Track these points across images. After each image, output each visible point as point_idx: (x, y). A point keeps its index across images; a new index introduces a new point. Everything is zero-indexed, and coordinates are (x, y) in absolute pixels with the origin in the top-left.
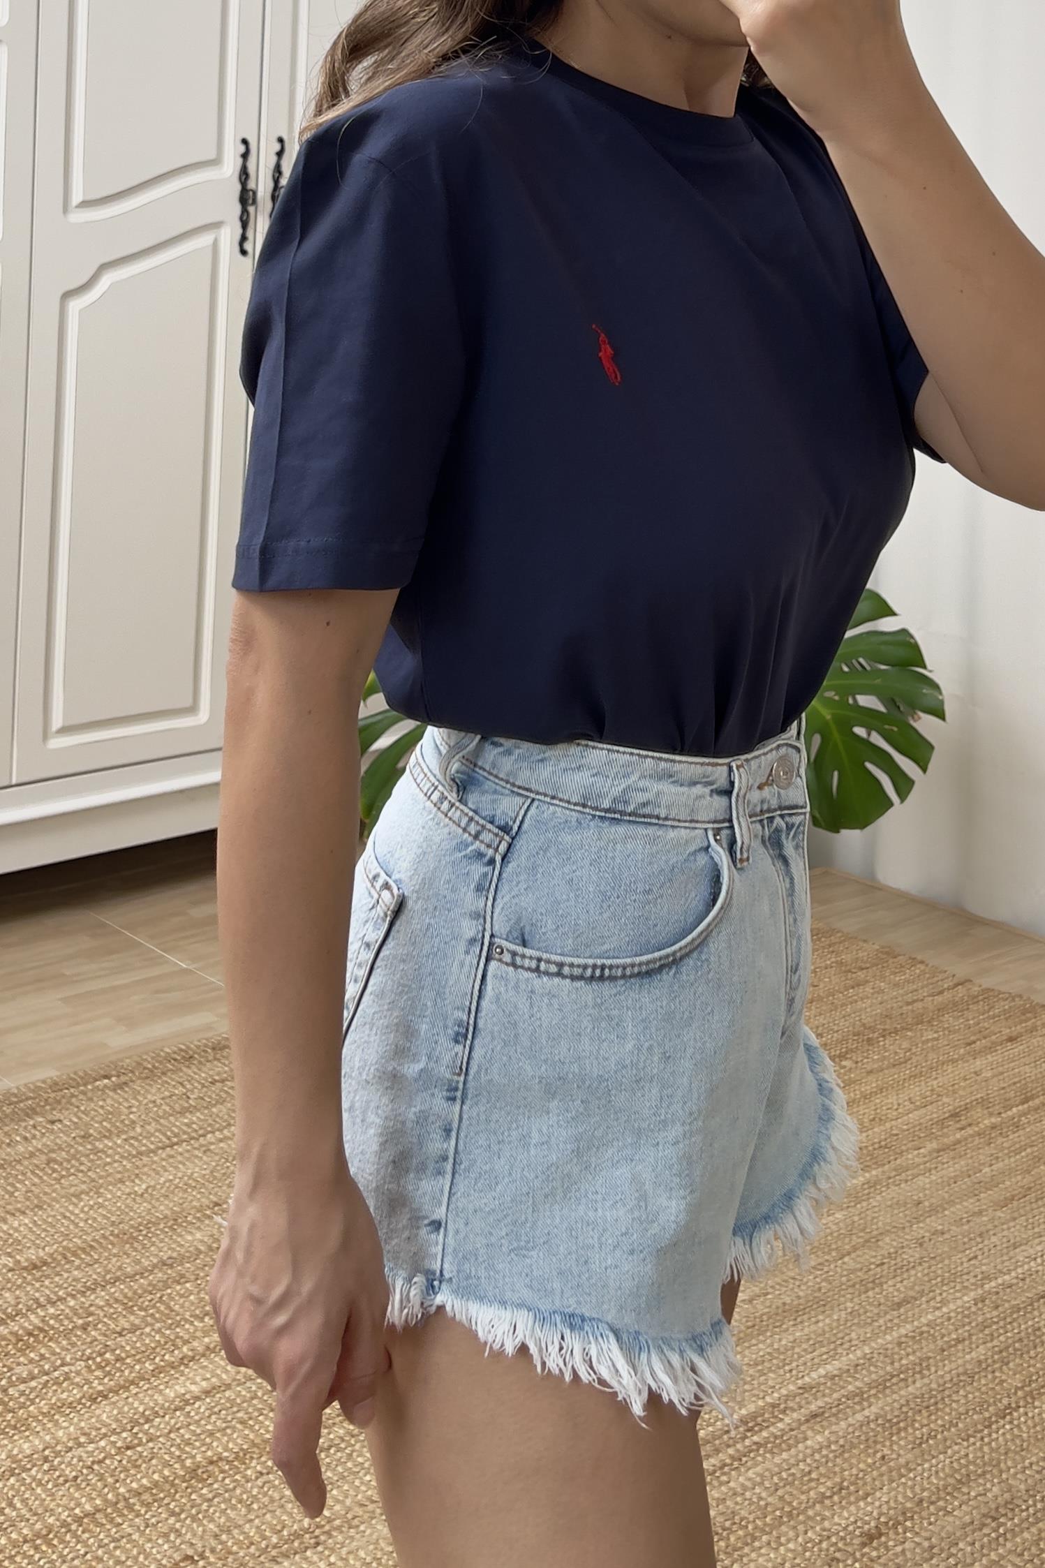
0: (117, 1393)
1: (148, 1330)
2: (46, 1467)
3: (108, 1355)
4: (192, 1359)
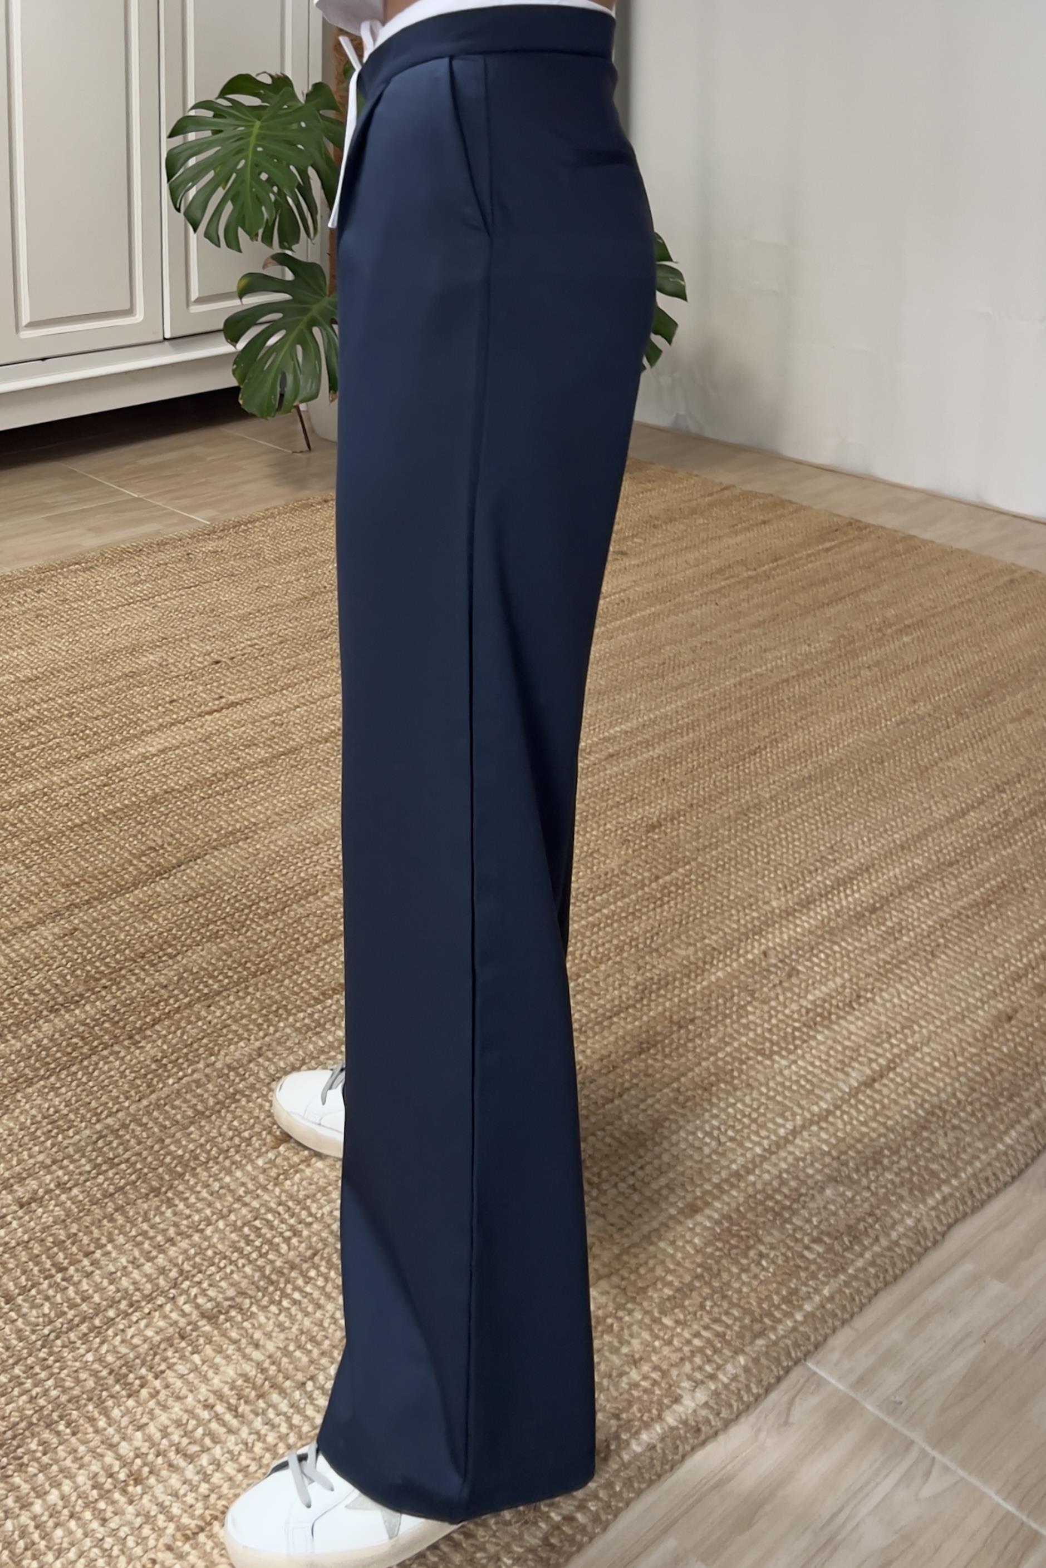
0: (95, 753)
1: (116, 716)
3: (88, 732)
4: (150, 732)
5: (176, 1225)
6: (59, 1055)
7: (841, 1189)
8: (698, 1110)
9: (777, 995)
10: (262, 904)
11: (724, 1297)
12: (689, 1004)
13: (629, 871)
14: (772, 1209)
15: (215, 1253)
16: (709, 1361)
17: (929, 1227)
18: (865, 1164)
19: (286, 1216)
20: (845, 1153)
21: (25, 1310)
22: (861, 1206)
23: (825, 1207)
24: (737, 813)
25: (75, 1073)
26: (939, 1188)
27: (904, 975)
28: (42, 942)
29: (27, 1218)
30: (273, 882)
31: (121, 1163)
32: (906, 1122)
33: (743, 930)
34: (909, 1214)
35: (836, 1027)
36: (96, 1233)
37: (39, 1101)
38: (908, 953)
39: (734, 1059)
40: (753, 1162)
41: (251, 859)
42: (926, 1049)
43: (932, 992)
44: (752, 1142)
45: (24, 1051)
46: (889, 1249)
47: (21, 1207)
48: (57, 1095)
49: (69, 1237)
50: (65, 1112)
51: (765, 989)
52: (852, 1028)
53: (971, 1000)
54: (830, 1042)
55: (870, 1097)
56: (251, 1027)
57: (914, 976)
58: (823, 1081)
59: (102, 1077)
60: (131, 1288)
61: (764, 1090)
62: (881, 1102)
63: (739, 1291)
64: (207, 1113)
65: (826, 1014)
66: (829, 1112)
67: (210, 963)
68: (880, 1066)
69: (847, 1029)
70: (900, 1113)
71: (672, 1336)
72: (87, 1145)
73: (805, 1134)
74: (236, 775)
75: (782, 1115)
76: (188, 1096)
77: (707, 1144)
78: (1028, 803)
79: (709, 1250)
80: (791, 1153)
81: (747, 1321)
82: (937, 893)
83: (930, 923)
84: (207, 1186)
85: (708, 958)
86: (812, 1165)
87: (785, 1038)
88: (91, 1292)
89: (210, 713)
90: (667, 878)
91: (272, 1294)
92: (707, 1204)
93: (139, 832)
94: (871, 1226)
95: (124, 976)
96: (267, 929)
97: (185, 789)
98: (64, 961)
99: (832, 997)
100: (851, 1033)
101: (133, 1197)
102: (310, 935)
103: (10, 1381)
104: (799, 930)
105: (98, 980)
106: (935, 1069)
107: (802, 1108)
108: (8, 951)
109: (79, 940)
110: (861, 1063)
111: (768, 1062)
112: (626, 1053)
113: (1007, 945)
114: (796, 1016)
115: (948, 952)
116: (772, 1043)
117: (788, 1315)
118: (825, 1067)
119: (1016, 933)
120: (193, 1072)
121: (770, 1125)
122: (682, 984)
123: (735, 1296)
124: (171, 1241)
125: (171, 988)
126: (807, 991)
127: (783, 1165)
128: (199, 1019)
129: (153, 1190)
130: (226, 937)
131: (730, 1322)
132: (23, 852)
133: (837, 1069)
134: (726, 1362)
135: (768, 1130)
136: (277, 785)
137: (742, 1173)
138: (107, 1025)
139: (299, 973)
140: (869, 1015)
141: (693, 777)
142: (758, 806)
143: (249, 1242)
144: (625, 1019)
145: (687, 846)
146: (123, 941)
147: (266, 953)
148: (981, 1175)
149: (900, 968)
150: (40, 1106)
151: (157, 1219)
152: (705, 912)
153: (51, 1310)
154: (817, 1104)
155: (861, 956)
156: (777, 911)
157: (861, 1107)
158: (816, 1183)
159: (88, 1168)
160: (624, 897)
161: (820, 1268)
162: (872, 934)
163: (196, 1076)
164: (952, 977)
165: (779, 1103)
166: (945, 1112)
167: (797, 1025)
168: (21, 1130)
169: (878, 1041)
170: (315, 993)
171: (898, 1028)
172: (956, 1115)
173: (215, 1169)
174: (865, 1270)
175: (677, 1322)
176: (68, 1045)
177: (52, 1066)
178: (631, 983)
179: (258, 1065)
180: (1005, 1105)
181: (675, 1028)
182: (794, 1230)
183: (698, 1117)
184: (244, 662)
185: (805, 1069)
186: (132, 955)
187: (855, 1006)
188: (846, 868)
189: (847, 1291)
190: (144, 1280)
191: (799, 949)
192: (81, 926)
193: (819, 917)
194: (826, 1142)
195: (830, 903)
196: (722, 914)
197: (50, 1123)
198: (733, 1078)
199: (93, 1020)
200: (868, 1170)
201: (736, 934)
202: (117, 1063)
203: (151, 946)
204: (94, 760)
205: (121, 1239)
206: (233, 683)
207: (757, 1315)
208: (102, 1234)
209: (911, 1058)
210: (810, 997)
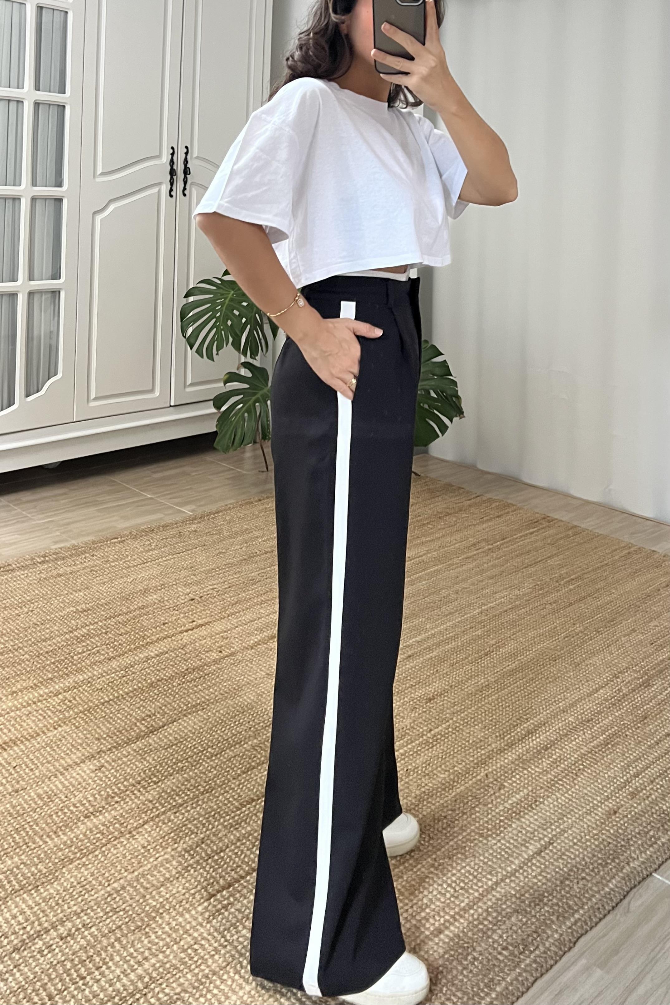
0: (119, 657)
1: (133, 633)
3: (116, 643)
4: (151, 643)
5: (149, 949)
7: (520, 917)
8: (445, 872)
9: (492, 800)
10: (209, 750)
11: (453, 985)
12: (445, 807)
13: (415, 727)
14: (482, 930)
15: (171, 966)
17: (567, 939)
18: (534, 901)
19: (213, 942)
20: (523, 895)
22: (530, 927)
23: (511, 929)
24: (477, 691)
25: (97, 856)
26: (573, 915)
27: (561, 787)
28: (83, 774)
29: (64, 946)
30: (216, 736)
31: (120, 911)
32: (557, 876)
33: (475, 761)
34: (556, 931)
35: (523, 820)
36: (104, 955)
37: (75, 874)
38: (564, 774)
39: (468, 840)
40: (473, 901)
41: (205, 722)
42: (570, 832)
43: (575, 798)
44: (473, 889)
45: (69, 842)
46: (545, 952)
47: (62, 939)
48: (87, 869)
49: (88, 958)
50: (91, 879)
51: (486, 797)
52: (531, 820)
53: (595, 802)
54: (519, 828)
55: (538, 861)
56: (199, 825)
57: (565, 788)
58: (513, 852)
61: (482, 858)
62: (544, 864)
63: (462, 981)
64: (171, 879)
65: (518, 812)
66: (516, 871)
67: (178, 787)
68: (545, 842)
69: (528, 820)
70: (554, 870)
72: (102, 900)
73: (503, 884)
74: (199, 670)
75: (490, 873)
76: (161, 869)
77: (449, 892)
78: (631, 685)
80: (494, 896)
81: (465, 999)
83: (576, 756)
84: (169, 924)
85: (456, 779)
86: (505, 903)
87: (495, 827)
88: (98, 992)
89: (187, 631)
90: (437, 730)
91: (202, 990)
92: (447, 928)
93: (141, 706)
94: (535, 939)
95: (128, 795)
96: (211, 765)
97: (170, 678)
98: (95, 786)
99: (522, 802)
100: (531, 823)
101: (125, 932)
102: (235, 769)
104: (506, 761)
105: (113, 797)
106: (575, 844)
107: (502, 868)
108: (63, 780)
109: (104, 773)
110: (535, 841)
111: (485, 841)
113: (616, 769)
114: (502, 813)
115: (585, 773)
116: (488, 830)
117: (487, 994)
119: (621, 761)
120: (165, 853)
122: (441, 795)
123: (460, 983)
124: (146, 959)
125: (154, 802)
126: (509, 798)
127: (490, 903)
128: (169, 821)
129: (138, 927)
130: (188, 770)
132: (75, 718)
133: (522, 845)
135: (482, 882)
136: (222, 676)
137: (467, 908)
139: (227, 792)
140: (541, 812)
142: (488, 686)
143: (191, 958)
145: (448, 711)
146: (129, 773)
147: (210, 780)
148: (597, 906)
149: (558, 784)
150: (76, 876)
151: (139, 946)
152: (456, 751)
154: (510, 866)
155: (538, 776)
156: (495, 750)
157: (534, 868)
158: (507, 914)
159: (101, 914)
160: (412, 742)
161: (506, 965)
162: (545, 763)
163: (166, 856)
164: (586, 788)
165: (490, 866)
166: (578, 869)
167: (502, 818)
168: (64, 891)
169: (545, 827)
170: (237, 804)
171: (556, 820)
172: (583, 870)
173: (174, 914)
174: (531, 965)
176: (94, 839)
177: (85, 851)
178: (413, 795)
179: (202, 848)
180: (610, 864)
182: (493, 942)
183: (444, 875)
184: (208, 600)
185: (505, 845)
186: (134, 782)
187: (534, 806)
188: (533, 724)
189: (520, 979)
190: (129, 983)
191: (506, 772)
192: (106, 764)
193: (517, 753)
194: (513, 888)
195: (524, 745)
196: (465, 752)
197: (82, 887)
198: (466, 851)
199: (109, 822)
200: (535, 905)
201: (472, 764)
202: (122, 849)
203: (144, 776)
204: (118, 661)
205: (117, 958)
206: (201, 612)
207: (471, 995)
208: (107, 956)
209: (562, 837)
210: (510, 802)
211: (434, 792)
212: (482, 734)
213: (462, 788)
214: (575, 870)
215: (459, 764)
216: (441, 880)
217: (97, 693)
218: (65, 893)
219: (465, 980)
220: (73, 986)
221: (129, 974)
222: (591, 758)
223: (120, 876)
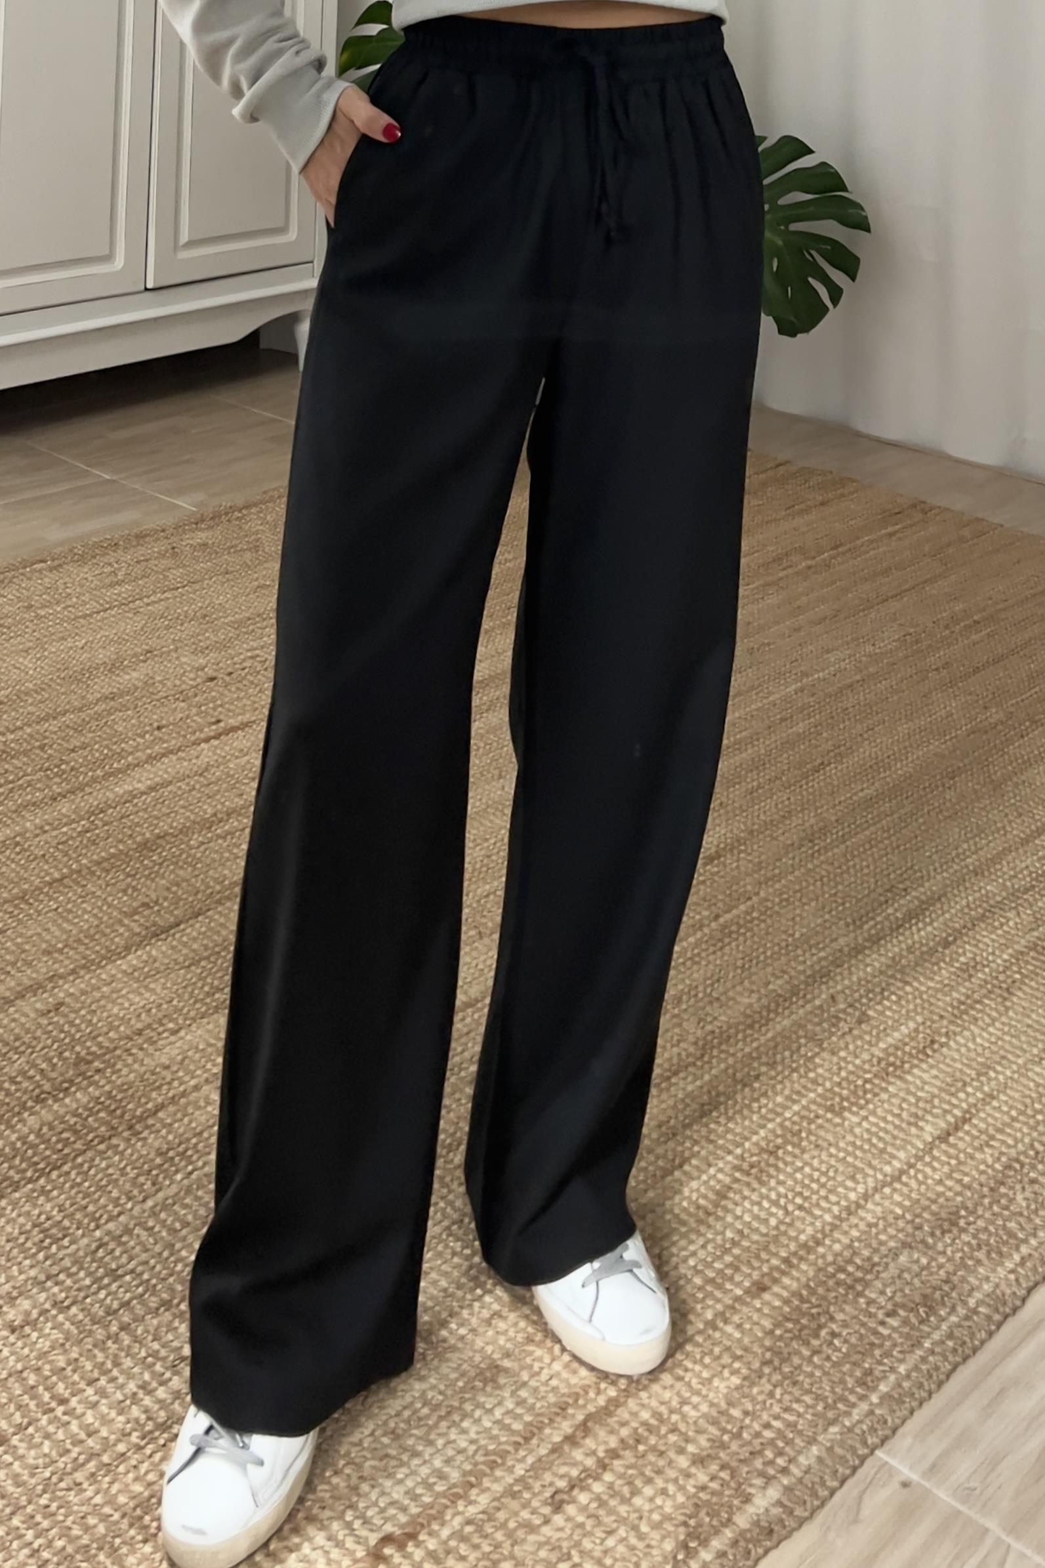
0: (73, 793)
1: (96, 747)
2: (18, 849)
3: (63, 767)
4: (137, 765)
6: (48, 1153)
7: (916, 1256)
8: (764, 1178)
9: (847, 1044)
11: (795, 1383)
12: (753, 1059)
14: (844, 1282)
16: (780, 1453)
17: (1008, 1292)
18: (941, 1226)
20: (920, 1216)
21: (21, 1451)
22: (937, 1273)
23: (899, 1277)
24: (802, 839)
25: (68, 1173)
26: (1017, 1249)
27: (979, 1015)
28: (23, 1020)
29: (20, 1344)
31: (126, 1274)
32: (983, 1178)
33: (809, 972)
34: (987, 1279)
35: (909, 1078)
36: (100, 1357)
37: (27, 1208)
38: (984, 991)
39: (803, 1118)
40: (823, 1231)
42: (1003, 1097)
43: (1008, 1033)
44: (823, 1209)
45: (7, 1150)
46: (967, 1318)
47: (13, 1331)
48: (49, 1200)
49: (69, 1363)
50: (59, 1218)
51: (834, 1039)
52: (925, 1076)
54: (902, 1094)
55: (946, 1153)
57: (989, 1015)
58: (895, 1138)
59: (100, 1176)
60: (143, 1417)
61: (833, 1150)
63: (811, 1375)
65: (898, 1063)
66: (902, 1172)
68: (955, 1116)
69: (920, 1078)
70: (977, 1168)
71: (742, 1428)
72: (86, 1255)
73: (877, 1197)
74: (239, 815)
75: (853, 1178)
76: (200, 1193)
77: (775, 1214)
79: (778, 1332)
80: (862, 1219)
81: (820, 1408)
82: (1011, 923)
83: (1006, 957)
85: (773, 1006)
86: (885, 1230)
87: (855, 1093)
88: (97, 1424)
89: (207, 740)
90: (728, 916)
92: (776, 1281)
93: (129, 886)
94: (948, 1295)
95: (119, 1057)
97: (181, 832)
98: (49, 1042)
99: (905, 1044)
100: (925, 1083)
101: (140, 1312)
103: (8, 1534)
104: (869, 969)
105: (89, 1062)
106: (1014, 1119)
107: (874, 1168)
109: (66, 1016)
110: (936, 1116)
111: (837, 1120)
112: (686, 1117)
114: (867, 1067)
115: (1024, 988)
116: (842, 1099)
117: (863, 1398)
118: (897, 1122)
121: (840, 1190)
122: (745, 1037)
123: (808, 1380)
125: (174, 1069)
126: (878, 1039)
127: (855, 1233)
131: (801, 1410)
133: (909, 1124)
134: (799, 1453)
135: (838, 1195)
137: (812, 1244)
138: (102, 1115)
140: (944, 1062)
141: (753, 800)
142: (824, 831)
144: (684, 1079)
145: (748, 880)
146: (116, 1015)
149: (975, 1009)
150: (28, 1213)
152: (769, 953)
153: (51, 1449)
154: (889, 1163)
155: (934, 997)
156: (846, 949)
157: (936, 1164)
158: (890, 1250)
159: (88, 1282)
161: (895, 1344)
162: (945, 972)
165: (849, 1165)
166: (1022, 1165)
167: (868, 1076)
171: (974, 1075)
172: (1033, 1167)
174: (943, 1342)
175: (746, 1413)
176: (58, 1141)
177: (41, 1166)
178: (691, 1038)
181: (739, 1087)
182: (868, 1304)
183: (763, 1184)
184: (244, 678)
185: (876, 1125)
186: (128, 1032)
187: (929, 1052)
188: (917, 898)
189: (924, 1367)
190: (156, 1407)
191: (870, 991)
192: (67, 1000)
193: (890, 955)
194: (900, 1205)
195: (901, 938)
196: (787, 954)
197: (42, 1232)
198: (801, 1139)
199: (86, 1108)
200: (943, 1233)
201: (802, 978)
202: (117, 1158)
203: (149, 1020)
204: (73, 801)
205: (128, 1362)
206: (232, 703)
207: (830, 1401)
208: (107, 1357)
209: (987, 1108)
210: (882, 1045)
211: (732, 1031)
212: (819, 921)
213: (786, 1022)
214: (1017, 1166)
215: (778, 978)
216: (756, 1193)
217: (34, 863)
218: (10, 1245)
219: (818, 1373)
220: (45, 1417)
221: (156, 1389)
222: (1033, 958)
223: (119, 1209)
